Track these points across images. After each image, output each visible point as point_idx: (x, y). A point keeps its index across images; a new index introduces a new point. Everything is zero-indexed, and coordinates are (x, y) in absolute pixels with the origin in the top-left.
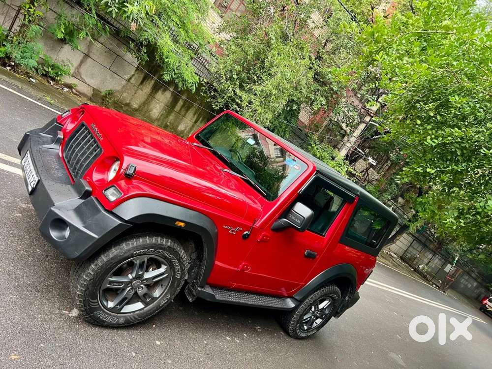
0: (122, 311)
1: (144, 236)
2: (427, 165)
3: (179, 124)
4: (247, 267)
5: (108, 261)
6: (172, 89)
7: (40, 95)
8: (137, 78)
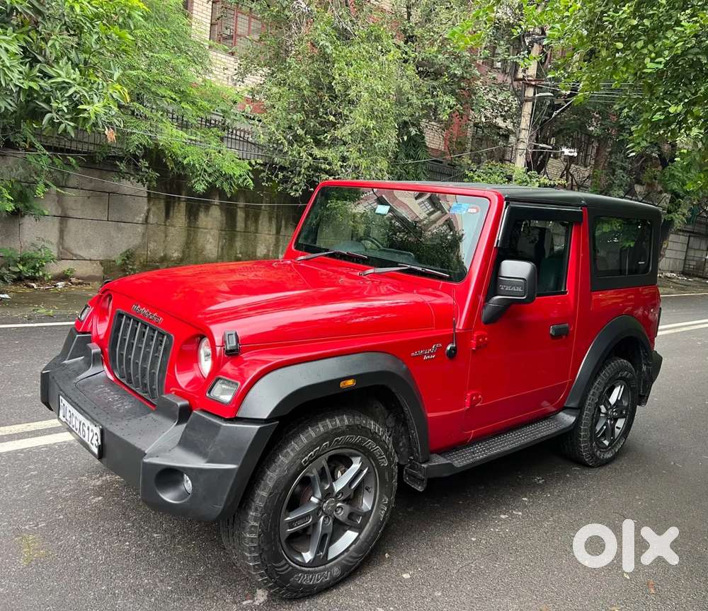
0: (329, 558)
1: (303, 429)
2: (665, 104)
3: (255, 247)
4: (477, 397)
5: (271, 493)
6: (217, 201)
7: (28, 311)
8: (157, 211)
